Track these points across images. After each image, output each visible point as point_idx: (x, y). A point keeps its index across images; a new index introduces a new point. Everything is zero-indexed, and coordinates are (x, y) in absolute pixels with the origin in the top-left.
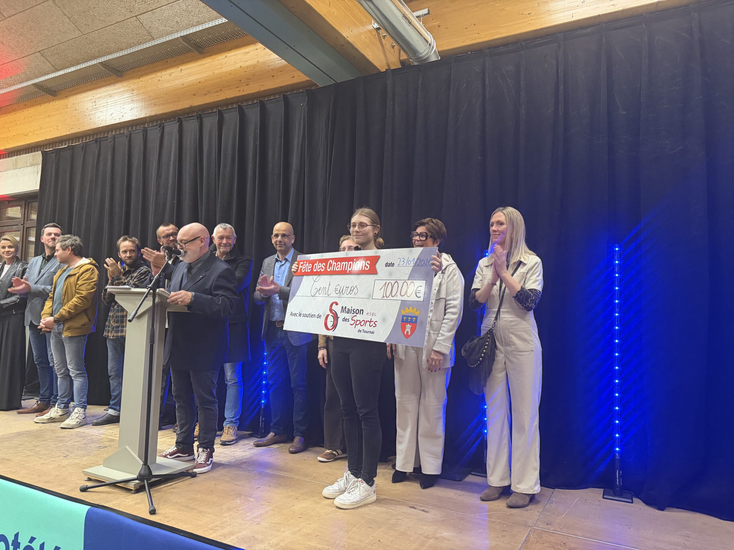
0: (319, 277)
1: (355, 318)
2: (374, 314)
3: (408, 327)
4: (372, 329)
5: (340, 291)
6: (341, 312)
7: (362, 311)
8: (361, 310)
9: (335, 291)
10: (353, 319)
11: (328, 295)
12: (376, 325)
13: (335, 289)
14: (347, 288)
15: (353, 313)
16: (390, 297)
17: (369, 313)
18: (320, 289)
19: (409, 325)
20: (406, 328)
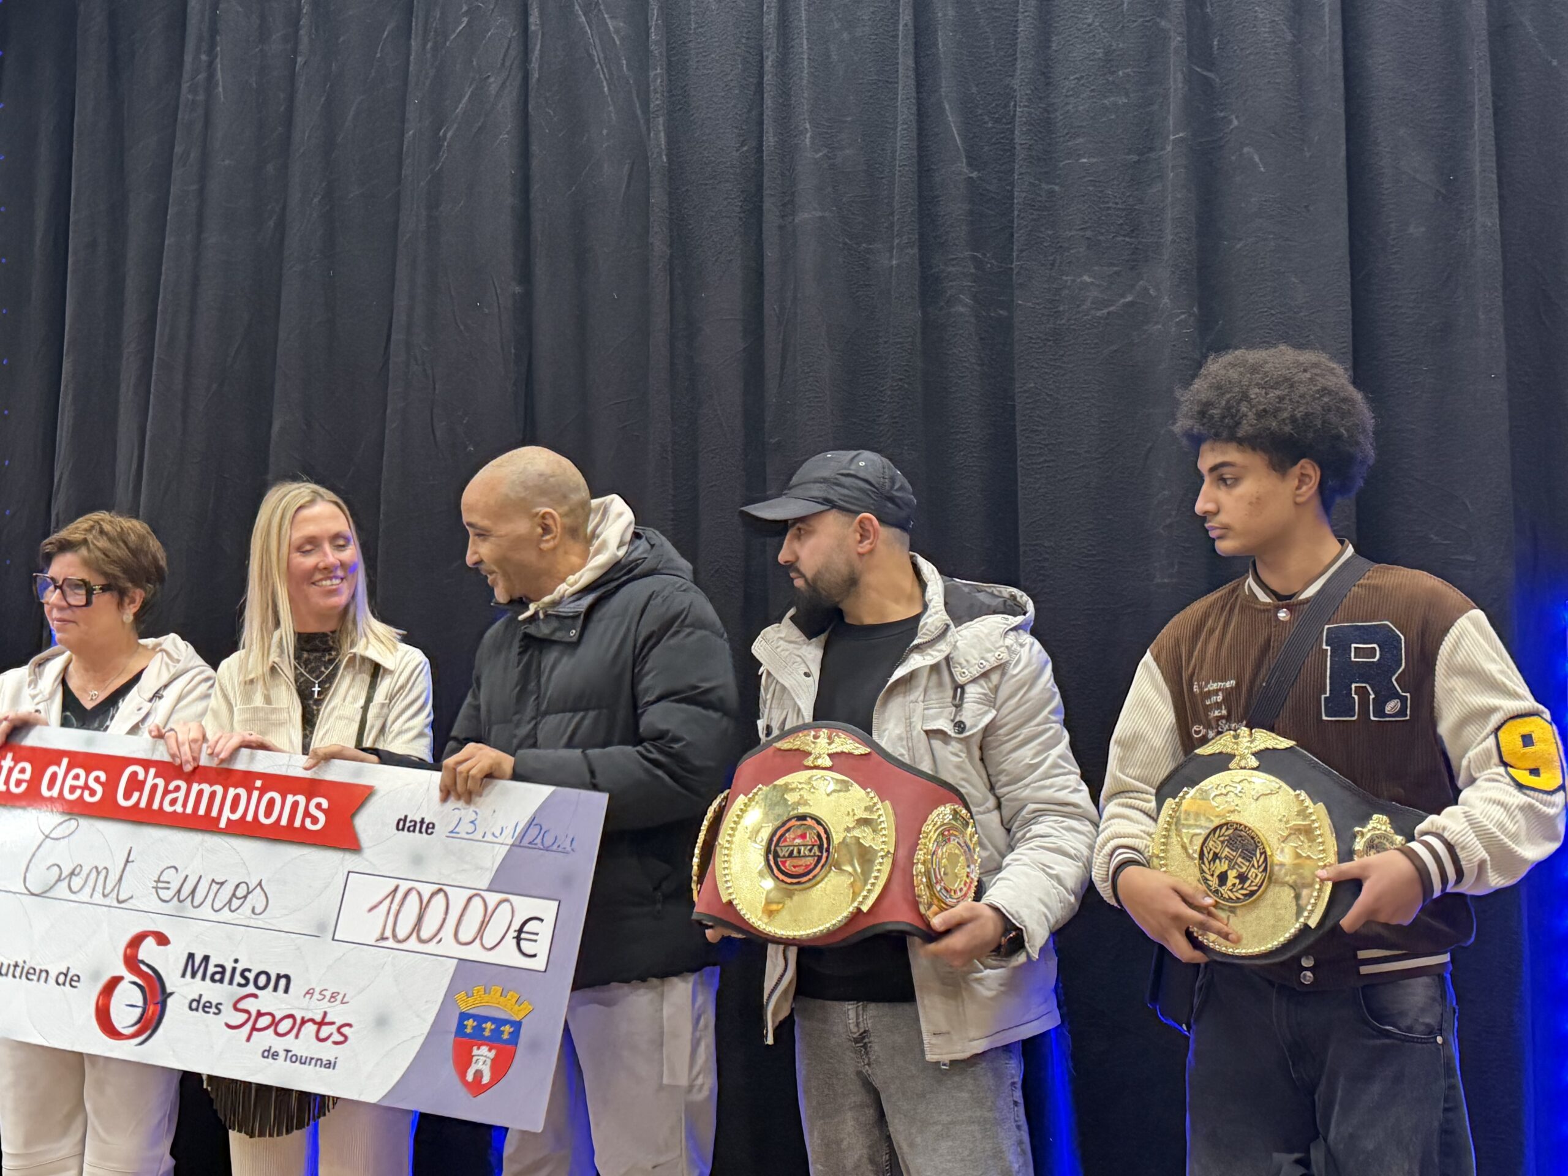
0: (73, 823)
1: (251, 1005)
2: (339, 998)
3: (483, 1058)
4: (327, 1051)
5: (179, 891)
6: (183, 975)
7: (283, 982)
8: (279, 977)
9: (156, 888)
10: (240, 1006)
11: (119, 902)
12: (346, 1038)
13: (158, 881)
14: (215, 887)
15: (239, 985)
16: (413, 944)
17: (318, 990)
18: (78, 870)
19: (484, 1050)
20: (474, 1059)
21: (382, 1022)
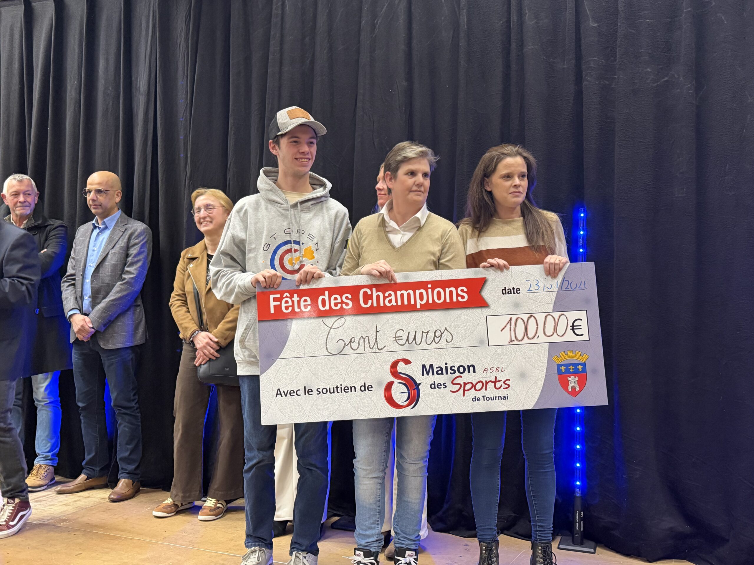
0: (343, 320)
1: (460, 381)
2: (500, 369)
3: (573, 381)
5: (408, 339)
6: (423, 375)
7: (471, 368)
8: (469, 366)
9: (396, 340)
10: (454, 382)
11: (379, 350)
13: (396, 337)
15: (451, 373)
16: (526, 340)
17: (489, 369)
18: (353, 339)
19: (573, 378)
20: (569, 382)
21: (523, 375)
